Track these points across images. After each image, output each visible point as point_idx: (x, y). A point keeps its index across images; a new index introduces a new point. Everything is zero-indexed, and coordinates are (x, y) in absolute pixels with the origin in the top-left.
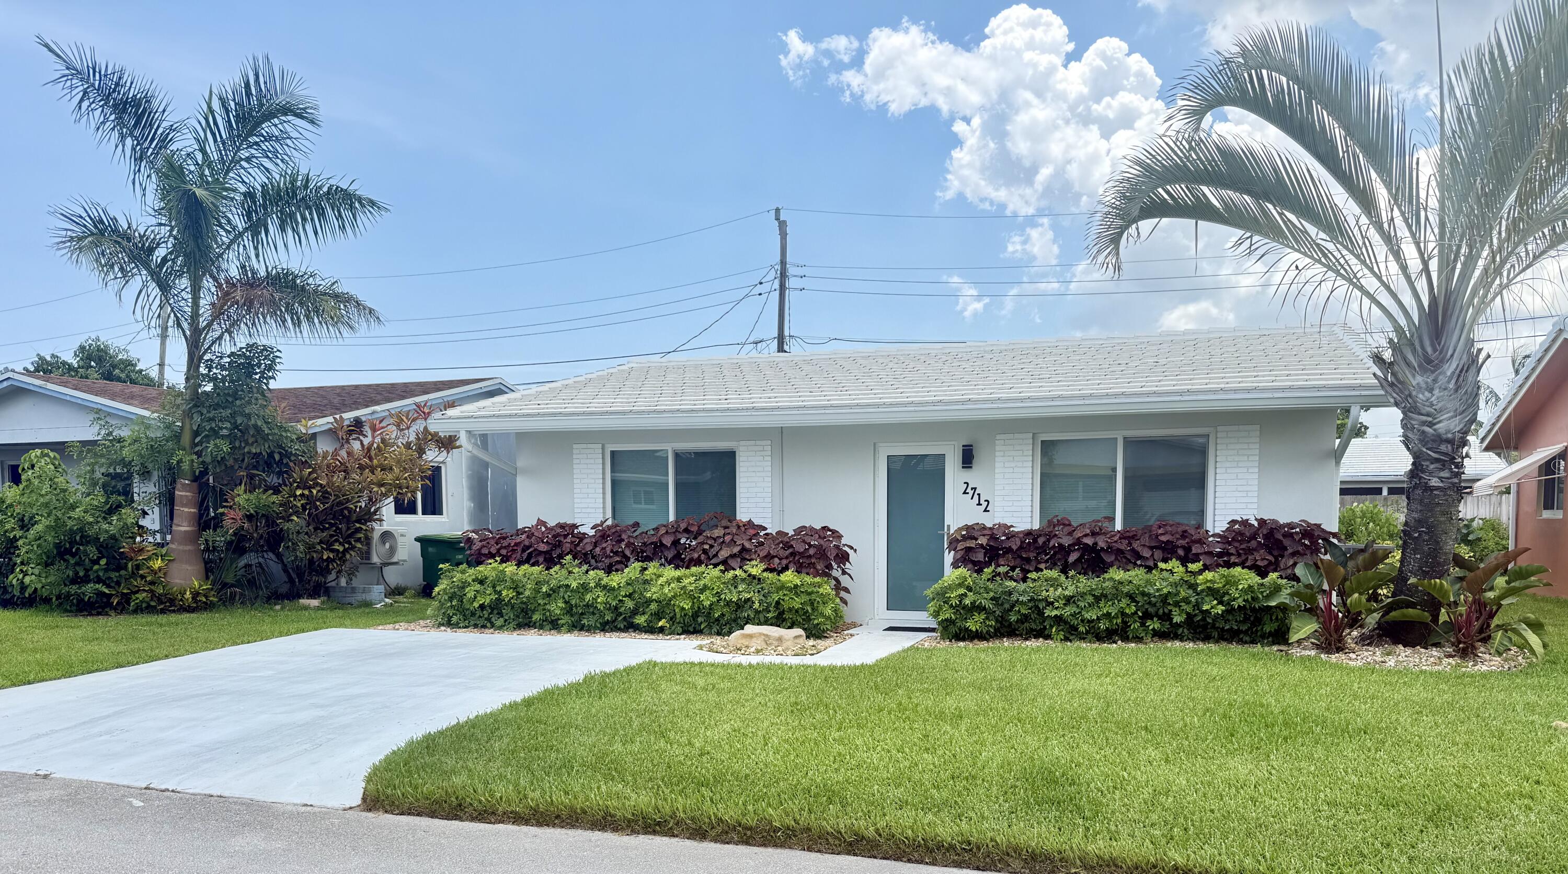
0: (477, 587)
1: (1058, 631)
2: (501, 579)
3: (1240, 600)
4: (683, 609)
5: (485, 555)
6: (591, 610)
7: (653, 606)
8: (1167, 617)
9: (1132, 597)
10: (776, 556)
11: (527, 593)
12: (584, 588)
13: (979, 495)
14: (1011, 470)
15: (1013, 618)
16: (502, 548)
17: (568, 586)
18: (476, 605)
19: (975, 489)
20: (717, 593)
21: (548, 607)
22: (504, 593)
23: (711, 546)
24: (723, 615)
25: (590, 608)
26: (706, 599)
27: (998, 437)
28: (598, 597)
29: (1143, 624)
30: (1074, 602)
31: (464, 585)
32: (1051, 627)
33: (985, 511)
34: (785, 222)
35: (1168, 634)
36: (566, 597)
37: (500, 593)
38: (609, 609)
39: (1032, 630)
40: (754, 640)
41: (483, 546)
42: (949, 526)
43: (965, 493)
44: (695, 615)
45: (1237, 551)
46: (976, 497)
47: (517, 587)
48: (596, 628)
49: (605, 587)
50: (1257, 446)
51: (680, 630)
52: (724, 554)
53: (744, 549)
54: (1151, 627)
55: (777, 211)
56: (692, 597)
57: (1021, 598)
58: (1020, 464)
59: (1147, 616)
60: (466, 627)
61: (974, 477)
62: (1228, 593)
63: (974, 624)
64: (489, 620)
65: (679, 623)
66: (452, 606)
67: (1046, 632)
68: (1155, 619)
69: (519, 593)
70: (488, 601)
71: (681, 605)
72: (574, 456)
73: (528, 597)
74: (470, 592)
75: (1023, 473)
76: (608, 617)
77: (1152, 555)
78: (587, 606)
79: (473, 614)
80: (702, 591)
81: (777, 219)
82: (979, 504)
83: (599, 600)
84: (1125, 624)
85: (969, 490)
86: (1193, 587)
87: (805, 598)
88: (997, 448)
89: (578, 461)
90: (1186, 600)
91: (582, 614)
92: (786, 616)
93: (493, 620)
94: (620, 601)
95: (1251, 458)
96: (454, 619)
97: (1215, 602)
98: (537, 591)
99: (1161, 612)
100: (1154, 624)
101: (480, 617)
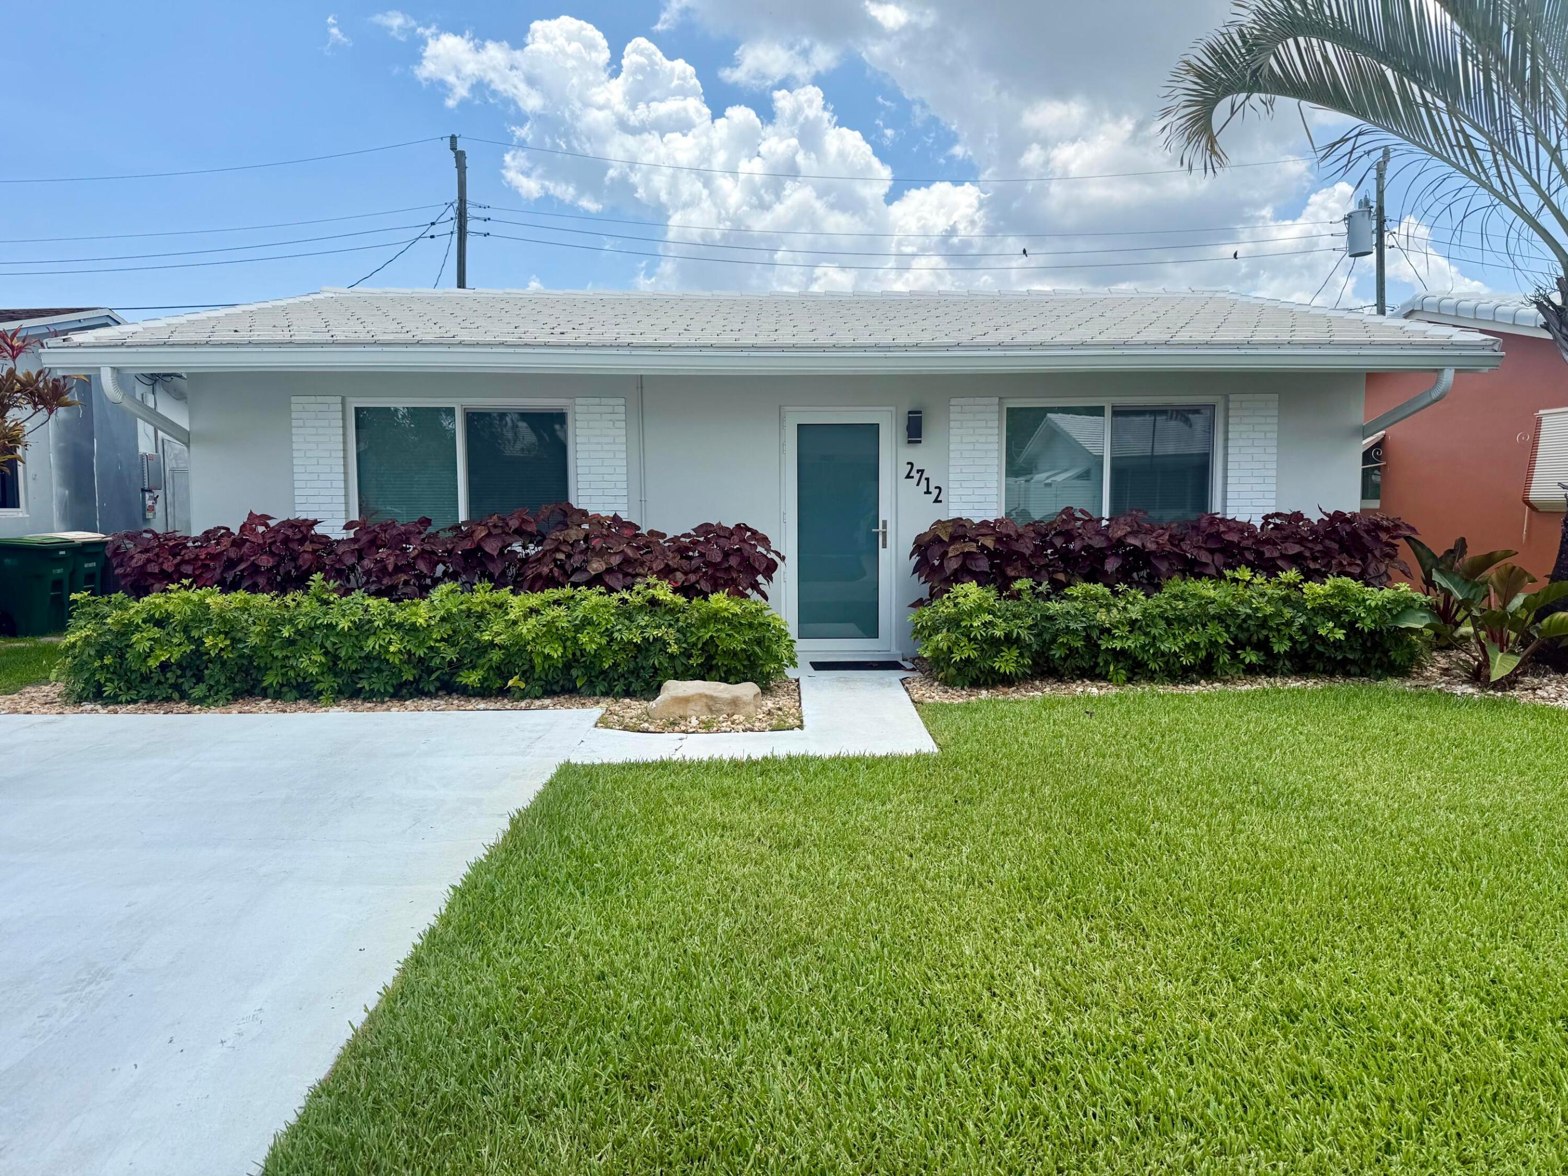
0: (156, 632)
1: (1116, 672)
2: (202, 614)
3: (1368, 621)
4: (548, 657)
5: (152, 575)
6: (375, 665)
7: (496, 656)
8: (1263, 646)
9: (1219, 618)
10: (677, 570)
11: (253, 640)
12: (363, 628)
13: (927, 479)
14: (971, 447)
15: (1057, 653)
16: (183, 562)
17: (331, 627)
18: (153, 663)
19: (922, 471)
20: (607, 629)
21: (293, 662)
22: (208, 641)
23: (569, 556)
24: (616, 665)
25: (374, 662)
26: (589, 641)
27: (953, 402)
28: (390, 643)
29: (1235, 657)
30: (1139, 628)
31: (127, 629)
32: (1107, 663)
33: (936, 501)
34: (463, 153)
35: (1268, 668)
36: (328, 644)
37: (200, 642)
38: (408, 662)
39: (1078, 668)
40: (691, 705)
41: (149, 561)
42: (885, 523)
43: (908, 477)
44: (568, 666)
45: (1312, 554)
46: (923, 482)
47: (229, 629)
48: (386, 693)
49: (400, 626)
50: (1275, 420)
51: (538, 690)
52: (596, 566)
53: (627, 561)
54: (1247, 661)
55: (453, 139)
56: (563, 640)
57: (1073, 626)
58: (982, 439)
59: (1238, 644)
60: (134, 701)
61: (920, 455)
62: (1347, 612)
63: (1006, 663)
64: (176, 687)
65: (540, 679)
66: (102, 667)
67: (1098, 671)
68: (1248, 649)
69: (235, 641)
70: (176, 656)
71: (546, 651)
72: (294, 415)
73: (254, 648)
74: (141, 641)
75: (986, 451)
76: (408, 676)
77: (1213, 561)
78: (368, 658)
79: (145, 678)
80: (579, 629)
81: (453, 148)
82: (928, 492)
83: (392, 649)
84: (1210, 658)
85: (915, 473)
86: (1299, 606)
87: (749, 635)
88: (952, 416)
89: (301, 423)
90: (1289, 624)
91: (356, 672)
92: (718, 661)
93: (186, 687)
94: (431, 648)
95: (1268, 435)
96: (108, 690)
97: (1331, 624)
98: (270, 636)
99: (1255, 638)
100: (1251, 657)
101: (159, 683)
